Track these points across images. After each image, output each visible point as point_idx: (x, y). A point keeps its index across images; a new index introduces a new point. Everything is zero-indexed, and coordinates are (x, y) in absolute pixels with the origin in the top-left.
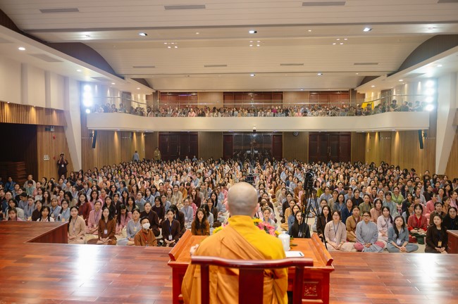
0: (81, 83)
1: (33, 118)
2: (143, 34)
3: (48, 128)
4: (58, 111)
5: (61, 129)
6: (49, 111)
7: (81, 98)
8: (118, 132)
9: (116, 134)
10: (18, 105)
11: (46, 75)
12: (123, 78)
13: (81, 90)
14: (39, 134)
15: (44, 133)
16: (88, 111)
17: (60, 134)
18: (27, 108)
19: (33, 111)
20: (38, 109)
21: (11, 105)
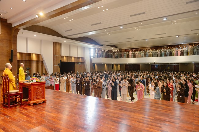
0: (90, 48)
1: (73, 60)
2: (122, 27)
3: (78, 63)
4: (81, 58)
5: (83, 63)
6: (78, 58)
7: (90, 53)
8: (107, 64)
9: (106, 65)
10: (68, 57)
11: (77, 47)
12: (103, 46)
13: (90, 51)
14: (75, 65)
15: (77, 65)
16: (92, 57)
17: (83, 65)
18: (71, 57)
19: (73, 58)
20: (74, 57)
21: (66, 57)
